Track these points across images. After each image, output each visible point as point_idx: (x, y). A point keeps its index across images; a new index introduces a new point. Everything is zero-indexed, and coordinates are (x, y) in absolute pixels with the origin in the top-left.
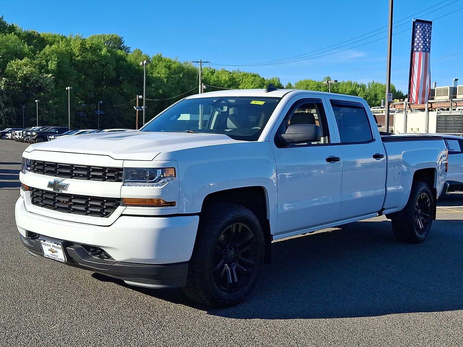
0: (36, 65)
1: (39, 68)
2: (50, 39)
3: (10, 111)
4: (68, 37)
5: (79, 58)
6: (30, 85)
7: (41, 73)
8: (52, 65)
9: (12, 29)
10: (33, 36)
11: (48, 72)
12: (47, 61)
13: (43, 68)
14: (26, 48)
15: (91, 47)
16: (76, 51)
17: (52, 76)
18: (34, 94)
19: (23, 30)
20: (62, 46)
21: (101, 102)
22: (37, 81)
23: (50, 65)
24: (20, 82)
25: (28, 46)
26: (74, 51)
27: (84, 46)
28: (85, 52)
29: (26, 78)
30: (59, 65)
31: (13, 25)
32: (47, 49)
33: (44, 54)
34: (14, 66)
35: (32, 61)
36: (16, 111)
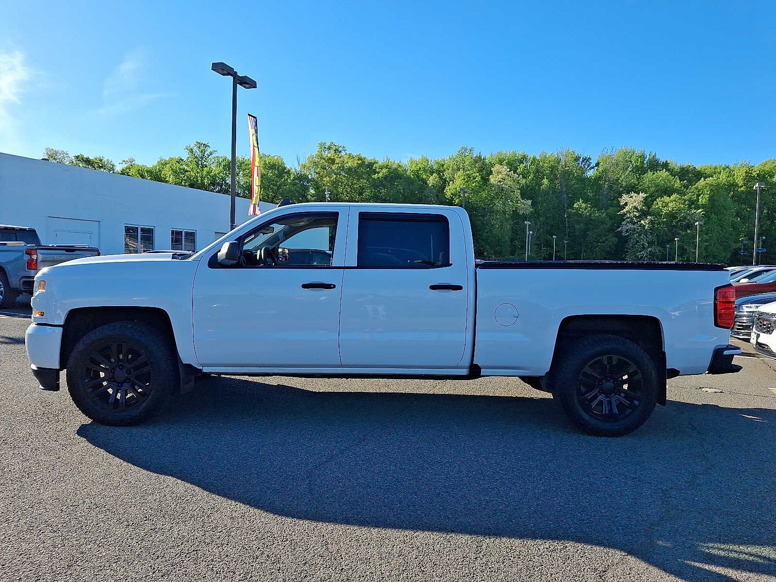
0: (685, 201)
1: (689, 204)
2: (708, 172)
3: (653, 251)
4: (732, 166)
5: (742, 189)
6: (677, 223)
7: (690, 208)
8: (703, 200)
9: (665, 166)
10: (688, 171)
11: (698, 208)
12: (698, 196)
13: (693, 204)
14: (677, 184)
15: (758, 175)
16: (740, 181)
17: (703, 211)
18: (680, 232)
19: (678, 165)
20: (723, 178)
21: (764, 238)
22: (685, 218)
23: (700, 200)
24: (665, 220)
25: (680, 181)
26: (737, 181)
27: (749, 175)
28: (751, 181)
29: (672, 216)
30: (711, 199)
31: (666, 161)
32: (702, 182)
33: (697, 188)
34: (660, 204)
35: (682, 197)
36: (660, 251)
